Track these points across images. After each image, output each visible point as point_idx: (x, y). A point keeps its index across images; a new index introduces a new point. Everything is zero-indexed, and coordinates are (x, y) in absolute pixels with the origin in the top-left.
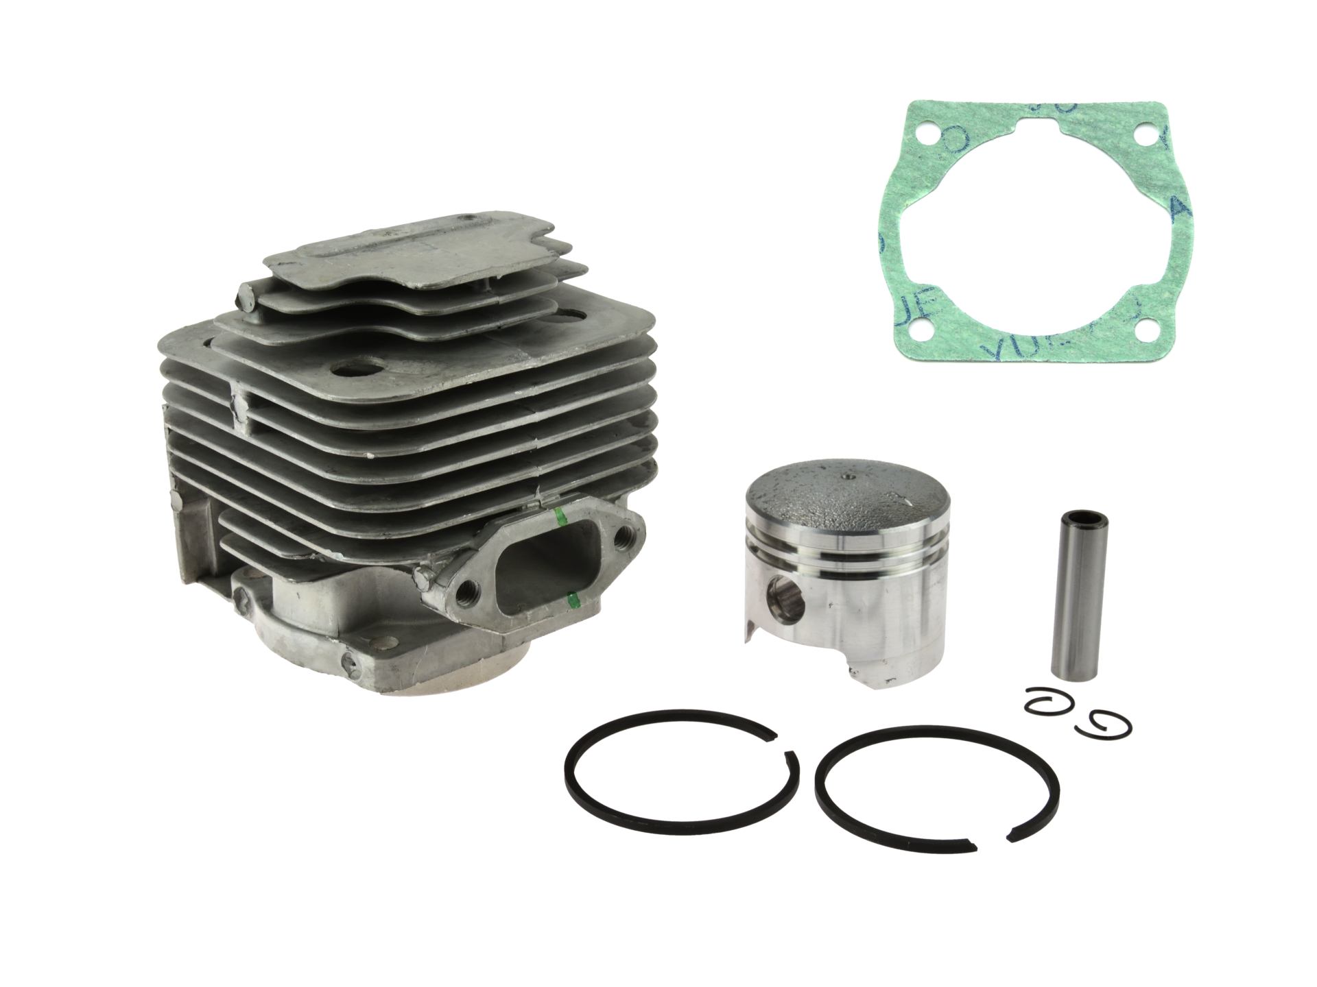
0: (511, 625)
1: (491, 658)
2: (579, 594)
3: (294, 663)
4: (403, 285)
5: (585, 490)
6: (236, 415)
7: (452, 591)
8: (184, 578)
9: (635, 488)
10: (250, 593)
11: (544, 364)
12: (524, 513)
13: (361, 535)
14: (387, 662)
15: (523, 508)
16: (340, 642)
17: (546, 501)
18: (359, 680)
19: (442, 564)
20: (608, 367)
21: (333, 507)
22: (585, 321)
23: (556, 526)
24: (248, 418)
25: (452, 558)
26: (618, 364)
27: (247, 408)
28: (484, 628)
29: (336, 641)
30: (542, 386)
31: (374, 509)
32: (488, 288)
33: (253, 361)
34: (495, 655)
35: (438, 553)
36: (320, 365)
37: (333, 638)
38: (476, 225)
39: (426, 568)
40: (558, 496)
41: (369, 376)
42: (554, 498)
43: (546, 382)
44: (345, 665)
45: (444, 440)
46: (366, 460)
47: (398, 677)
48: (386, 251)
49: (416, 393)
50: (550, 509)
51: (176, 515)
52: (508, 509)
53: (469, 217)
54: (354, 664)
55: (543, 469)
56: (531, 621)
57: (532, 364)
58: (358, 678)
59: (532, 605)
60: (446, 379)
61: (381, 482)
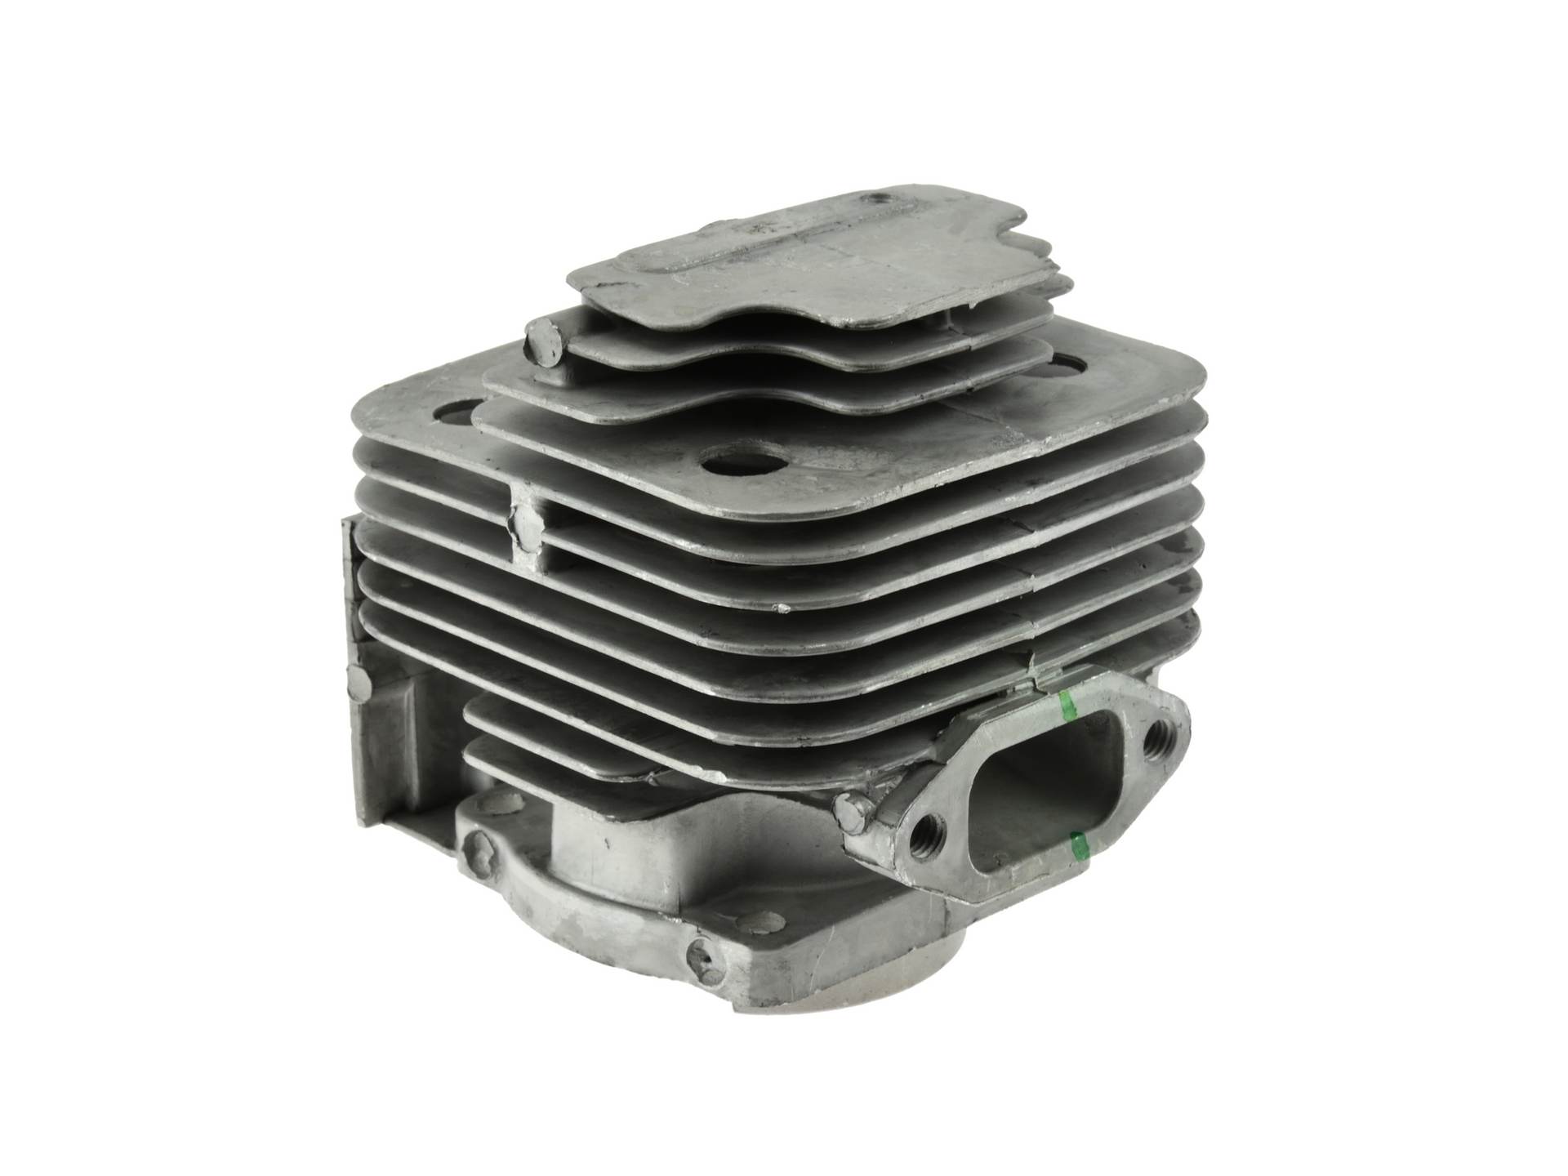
0: (988, 890)
1: (927, 947)
2: (1089, 835)
3: (595, 959)
4: (823, 321)
5: (1102, 660)
6: (518, 539)
7: (905, 833)
8: (364, 817)
9: (1172, 656)
10: (500, 841)
11: (1050, 450)
12: (1010, 700)
13: (761, 742)
14: (774, 954)
15: (1009, 691)
16: (684, 922)
17: (1044, 679)
18: (719, 987)
19: (885, 788)
20: (1140, 452)
21: (712, 694)
22: (1086, 374)
23: (1060, 721)
24: (543, 543)
25: (900, 779)
26: (1155, 447)
27: (543, 527)
28: (949, 895)
29: (678, 921)
30: (1045, 487)
31: (785, 698)
32: (950, 324)
33: (562, 449)
34: (932, 942)
35: (881, 768)
36: (678, 456)
37: (671, 915)
38: (894, 214)
39: (856, 795)
40: (1060, 670)
41: (770, 475)
42: (1054, 674)
43: (1051, 481)
44: (693, 962)
45: (898, 581)
46: (776, 616)
47: (789, 981)
48: (770, 261)
49: (863, 504)
50: (1052, 693)
51: (356, 708)
52: (987, 694)
53: (879, 197)
54: (708, 960)
55: (1041, 626)
56: (1016, 881)
57: (1031, 450)
58: (717, 982)
59: (1017, 856)
60: (903, 479)
61: (800, 652)
